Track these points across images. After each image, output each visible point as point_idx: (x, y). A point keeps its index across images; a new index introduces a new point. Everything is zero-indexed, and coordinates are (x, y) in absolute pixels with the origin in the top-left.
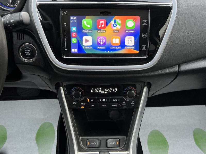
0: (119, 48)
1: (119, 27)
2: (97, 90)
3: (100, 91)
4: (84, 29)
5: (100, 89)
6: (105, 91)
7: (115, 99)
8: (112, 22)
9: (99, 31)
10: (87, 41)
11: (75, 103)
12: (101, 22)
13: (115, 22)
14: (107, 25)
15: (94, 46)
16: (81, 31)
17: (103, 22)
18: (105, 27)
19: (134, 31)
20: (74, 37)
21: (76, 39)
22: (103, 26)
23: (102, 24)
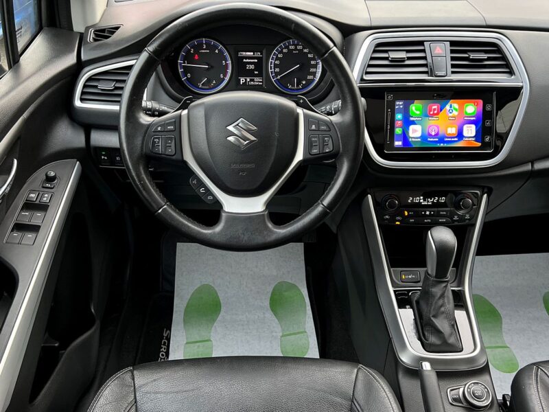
0: (456, 139)
1: (455, 113)
2: (417, 200)
3: (422, 201)
4: (412, 117)
5: (422, 198)
6: (428, 202)
7: (443, 211)
8: (448, 107)
9: (430, 119)
10: (414, 131)
11: (387, 217)
12: (434, 107)
13: (451, 107)
14: (441, 110)
15: (423, 138)
16: (408, 119)
17: (435, 107)
18: (437, 114)
19: (474, 118)
20: (399, 127)
21: (401, 129)
22: (436, 112)
23: (435, 110)
